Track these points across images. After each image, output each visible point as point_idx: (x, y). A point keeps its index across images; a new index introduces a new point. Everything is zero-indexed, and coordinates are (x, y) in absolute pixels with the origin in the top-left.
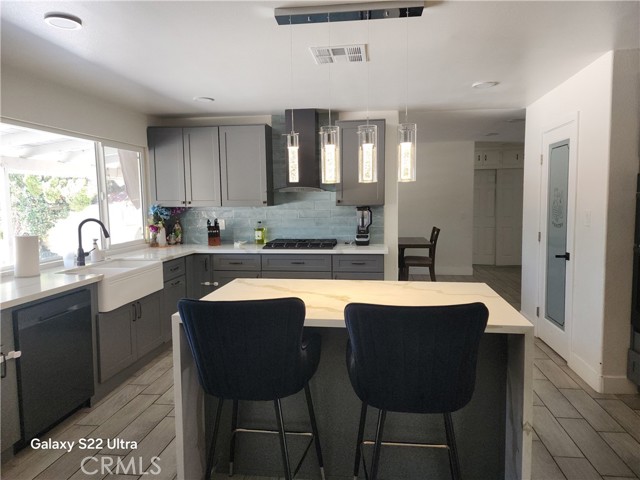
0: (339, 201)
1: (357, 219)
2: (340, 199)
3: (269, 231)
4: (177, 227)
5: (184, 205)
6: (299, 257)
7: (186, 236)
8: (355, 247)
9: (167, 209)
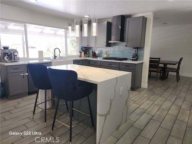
0: (126, 46)
1: (133, 51)
2: (126, 45)
3: (109, 55)
4: (88, 52)
5: (87, 46)
6: (110, 63)
7: (90, 55)
8: (131, 61)
9: (84, 47)
